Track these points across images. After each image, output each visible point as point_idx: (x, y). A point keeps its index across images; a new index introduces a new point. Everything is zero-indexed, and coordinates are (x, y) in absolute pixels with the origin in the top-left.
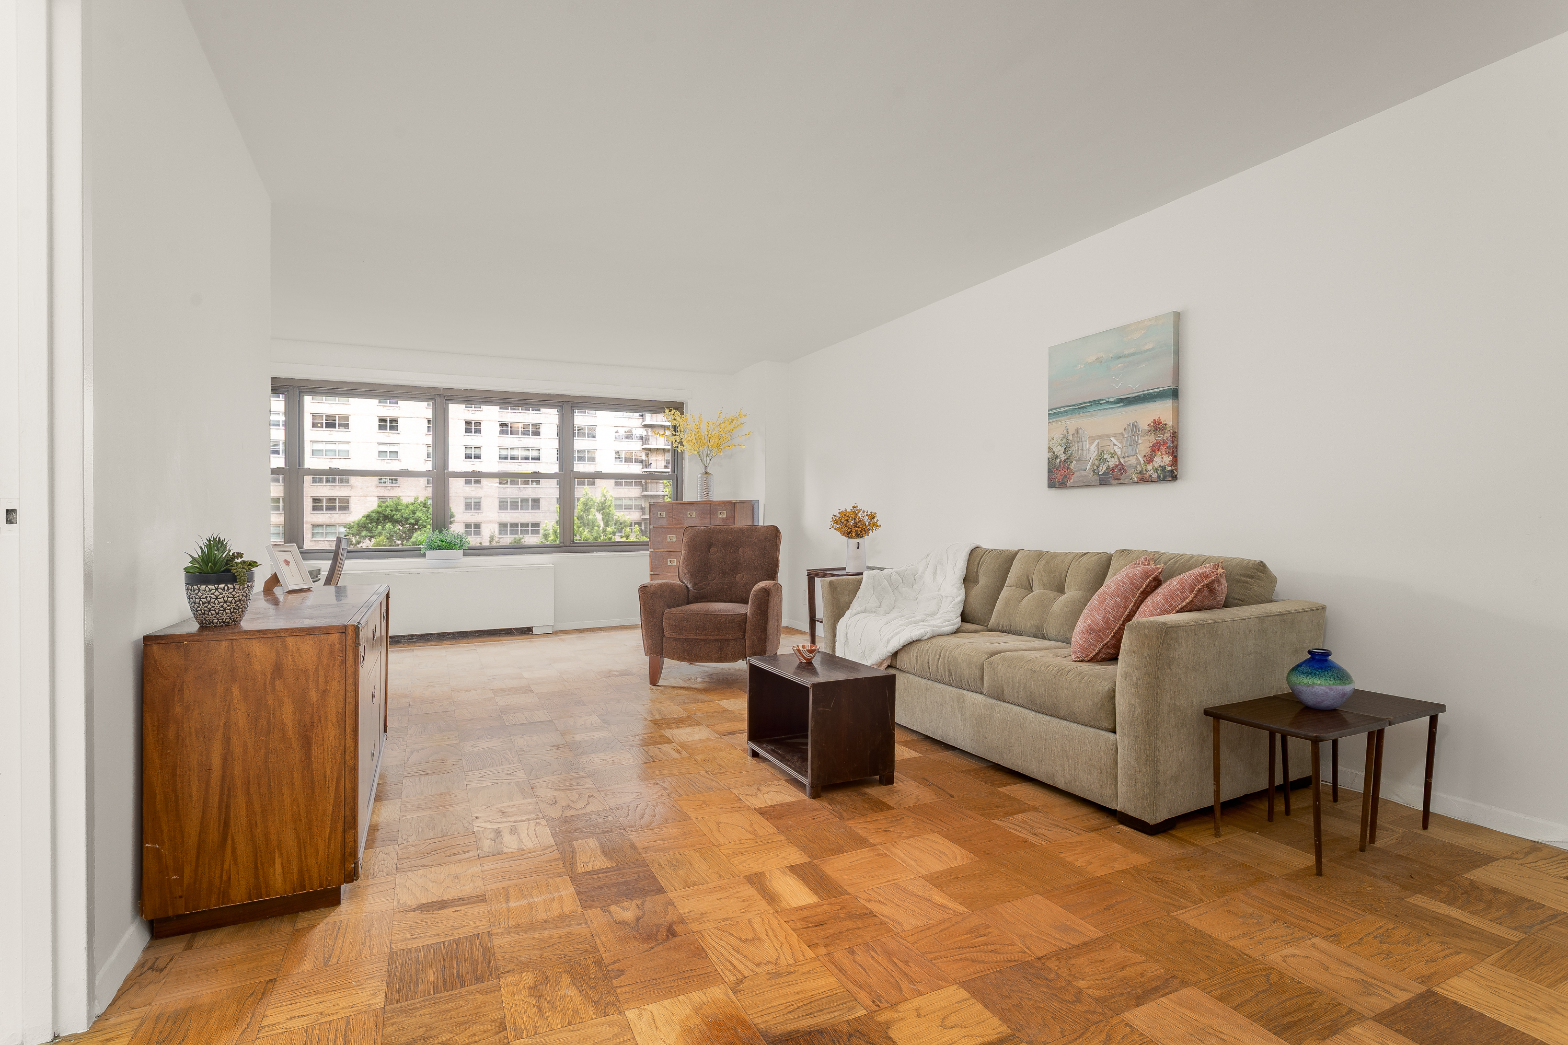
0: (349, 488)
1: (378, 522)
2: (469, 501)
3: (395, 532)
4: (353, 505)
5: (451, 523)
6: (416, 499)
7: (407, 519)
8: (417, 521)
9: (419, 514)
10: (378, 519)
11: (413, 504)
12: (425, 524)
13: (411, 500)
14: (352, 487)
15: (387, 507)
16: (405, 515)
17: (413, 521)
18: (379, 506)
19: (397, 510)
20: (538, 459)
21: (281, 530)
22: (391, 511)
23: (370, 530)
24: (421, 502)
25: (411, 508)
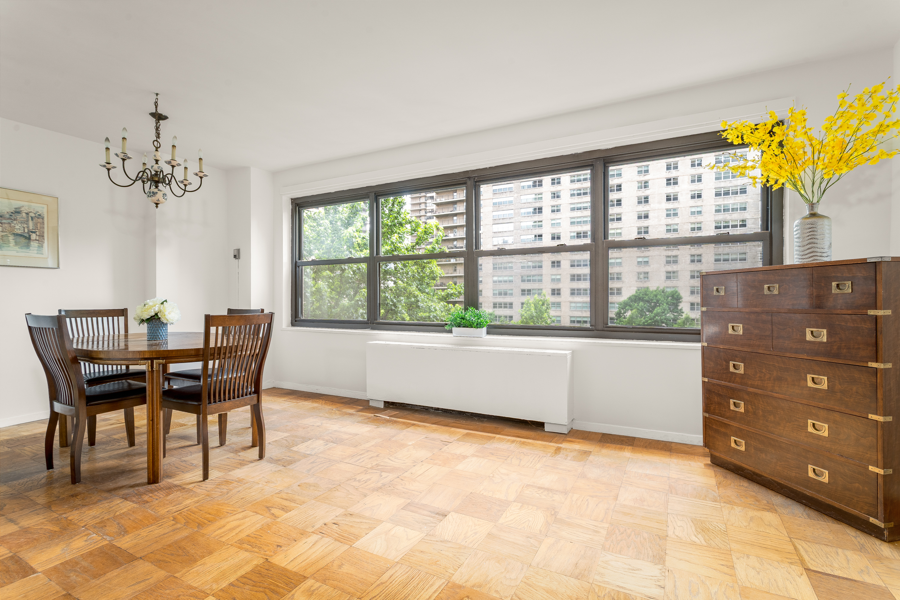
0: (622, 283)
1: (635, 301)
2: (693, 289)
3: (645, 307)
4: (624, 291)
5: (680, 302)
6: (658, 288)
7: (652, 300)
8: (658, 301)
9: (659, 297)
10: (635, 299)
11: (656, 291)
12: (663, 303)
13: (655, 289)
14: (623, 282)
15: (640, 293)
16: (650, 298)
17: (655, 301)
18: (636, 292)
19: (646, 295)
20: (745, 260)
21: (589, 305)
22: (643, 295)
23: (630, 306)
24: (661, 290)
25: (654, 293)
